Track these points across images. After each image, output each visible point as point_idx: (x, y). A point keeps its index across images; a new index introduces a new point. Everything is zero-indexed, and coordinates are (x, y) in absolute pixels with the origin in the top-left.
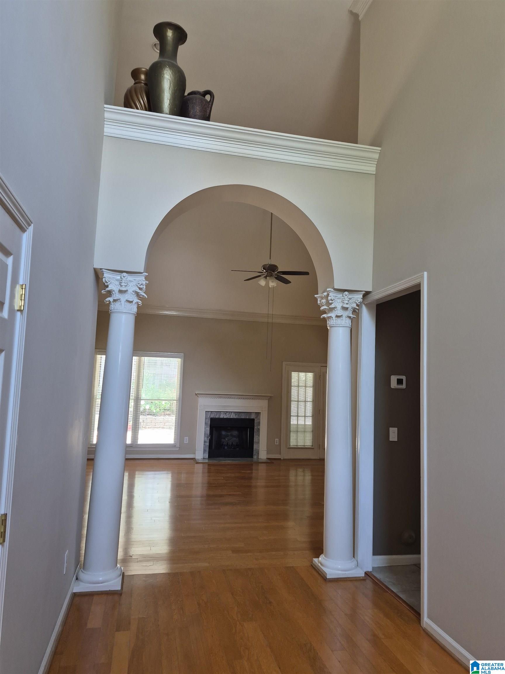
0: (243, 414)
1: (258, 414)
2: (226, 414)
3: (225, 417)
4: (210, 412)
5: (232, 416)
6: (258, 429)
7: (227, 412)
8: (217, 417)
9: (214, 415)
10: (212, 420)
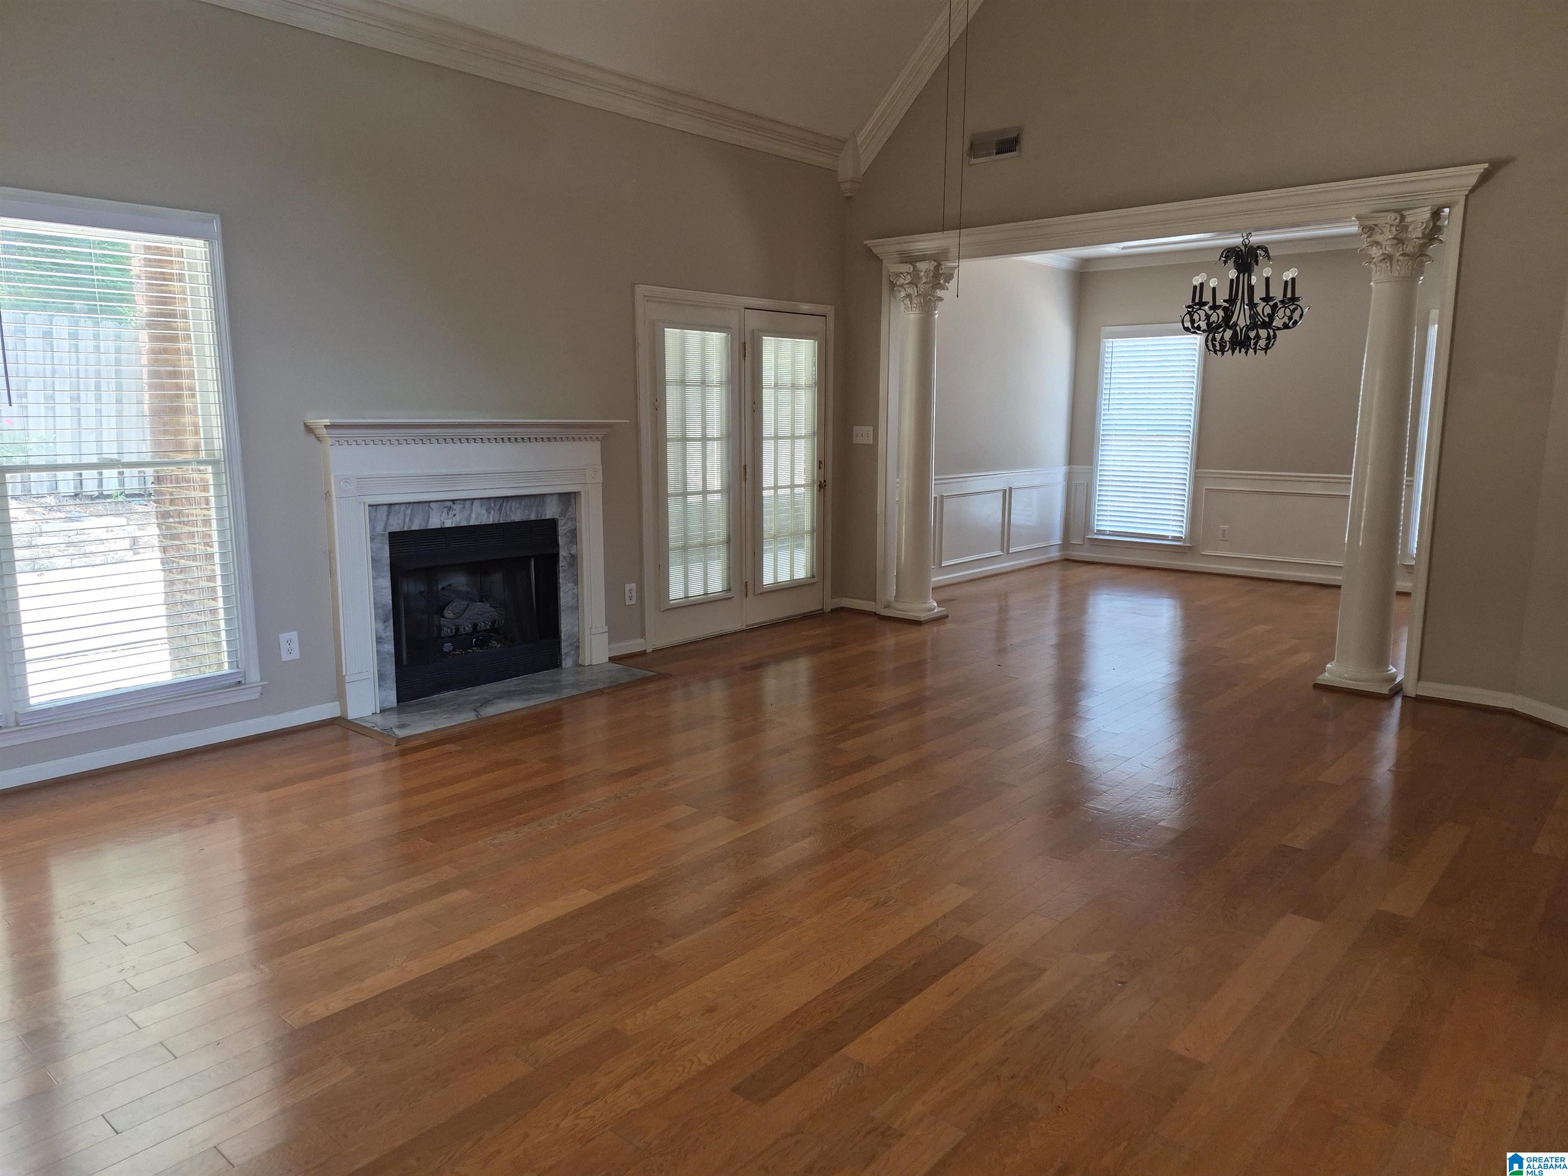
0: (515, 504)
1: (568, 499)
2: (450, 509)
3: (448, 524)
4: (385, 507)
5: (473, 516)
6: (572, 556)
7: (453, 501)
8: (415, 527)
9: (401, 522)
10: (397, 540)
